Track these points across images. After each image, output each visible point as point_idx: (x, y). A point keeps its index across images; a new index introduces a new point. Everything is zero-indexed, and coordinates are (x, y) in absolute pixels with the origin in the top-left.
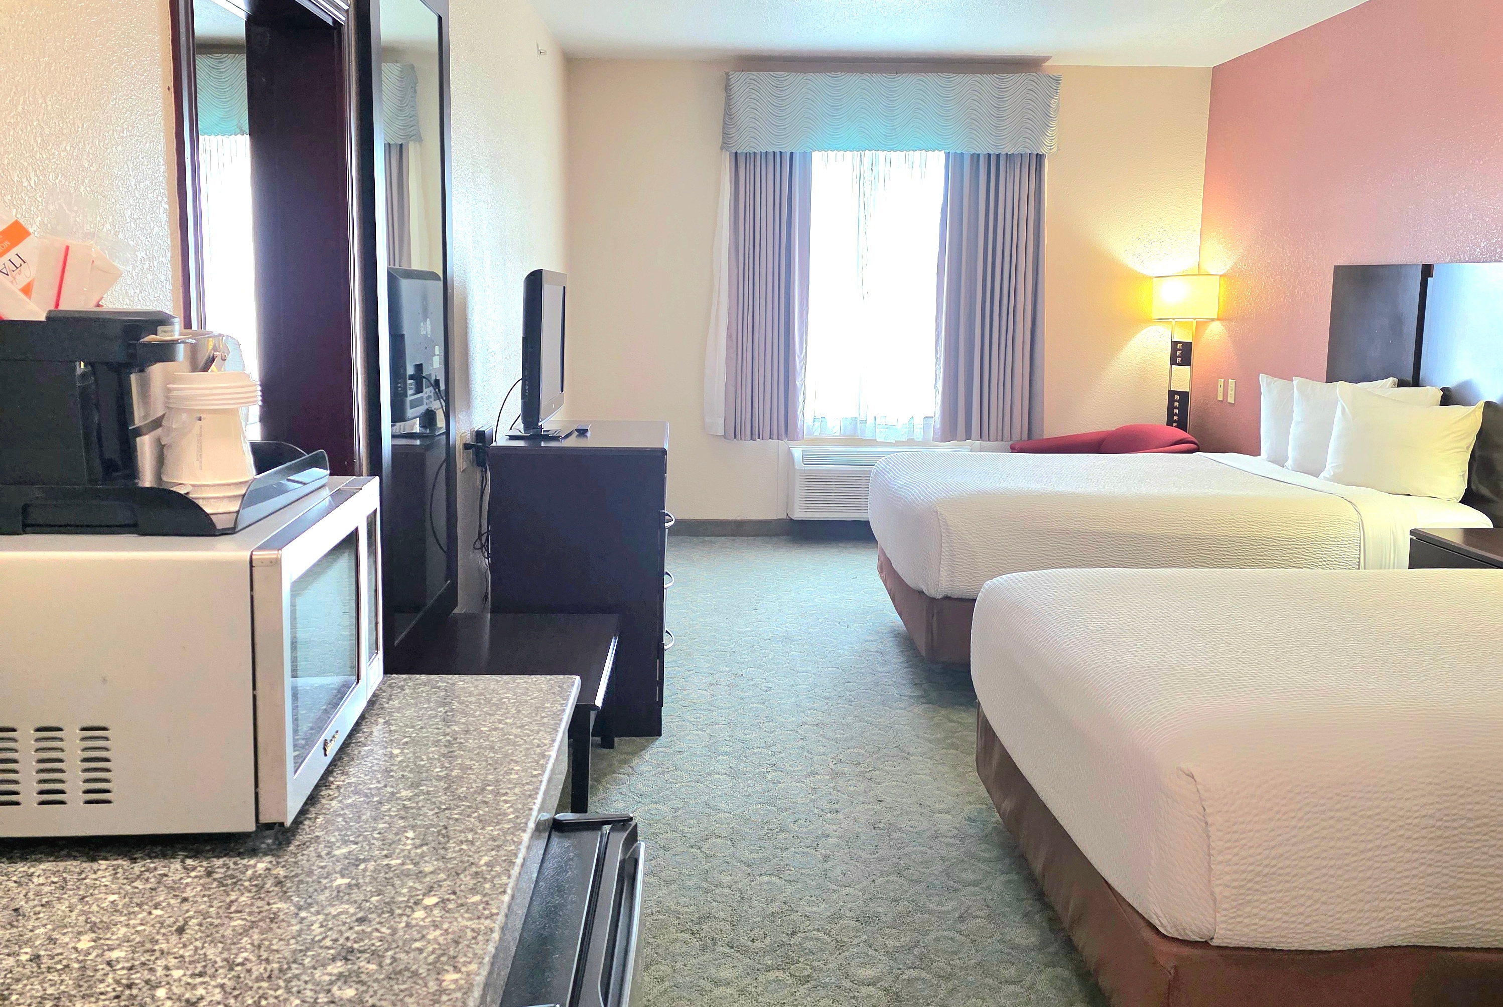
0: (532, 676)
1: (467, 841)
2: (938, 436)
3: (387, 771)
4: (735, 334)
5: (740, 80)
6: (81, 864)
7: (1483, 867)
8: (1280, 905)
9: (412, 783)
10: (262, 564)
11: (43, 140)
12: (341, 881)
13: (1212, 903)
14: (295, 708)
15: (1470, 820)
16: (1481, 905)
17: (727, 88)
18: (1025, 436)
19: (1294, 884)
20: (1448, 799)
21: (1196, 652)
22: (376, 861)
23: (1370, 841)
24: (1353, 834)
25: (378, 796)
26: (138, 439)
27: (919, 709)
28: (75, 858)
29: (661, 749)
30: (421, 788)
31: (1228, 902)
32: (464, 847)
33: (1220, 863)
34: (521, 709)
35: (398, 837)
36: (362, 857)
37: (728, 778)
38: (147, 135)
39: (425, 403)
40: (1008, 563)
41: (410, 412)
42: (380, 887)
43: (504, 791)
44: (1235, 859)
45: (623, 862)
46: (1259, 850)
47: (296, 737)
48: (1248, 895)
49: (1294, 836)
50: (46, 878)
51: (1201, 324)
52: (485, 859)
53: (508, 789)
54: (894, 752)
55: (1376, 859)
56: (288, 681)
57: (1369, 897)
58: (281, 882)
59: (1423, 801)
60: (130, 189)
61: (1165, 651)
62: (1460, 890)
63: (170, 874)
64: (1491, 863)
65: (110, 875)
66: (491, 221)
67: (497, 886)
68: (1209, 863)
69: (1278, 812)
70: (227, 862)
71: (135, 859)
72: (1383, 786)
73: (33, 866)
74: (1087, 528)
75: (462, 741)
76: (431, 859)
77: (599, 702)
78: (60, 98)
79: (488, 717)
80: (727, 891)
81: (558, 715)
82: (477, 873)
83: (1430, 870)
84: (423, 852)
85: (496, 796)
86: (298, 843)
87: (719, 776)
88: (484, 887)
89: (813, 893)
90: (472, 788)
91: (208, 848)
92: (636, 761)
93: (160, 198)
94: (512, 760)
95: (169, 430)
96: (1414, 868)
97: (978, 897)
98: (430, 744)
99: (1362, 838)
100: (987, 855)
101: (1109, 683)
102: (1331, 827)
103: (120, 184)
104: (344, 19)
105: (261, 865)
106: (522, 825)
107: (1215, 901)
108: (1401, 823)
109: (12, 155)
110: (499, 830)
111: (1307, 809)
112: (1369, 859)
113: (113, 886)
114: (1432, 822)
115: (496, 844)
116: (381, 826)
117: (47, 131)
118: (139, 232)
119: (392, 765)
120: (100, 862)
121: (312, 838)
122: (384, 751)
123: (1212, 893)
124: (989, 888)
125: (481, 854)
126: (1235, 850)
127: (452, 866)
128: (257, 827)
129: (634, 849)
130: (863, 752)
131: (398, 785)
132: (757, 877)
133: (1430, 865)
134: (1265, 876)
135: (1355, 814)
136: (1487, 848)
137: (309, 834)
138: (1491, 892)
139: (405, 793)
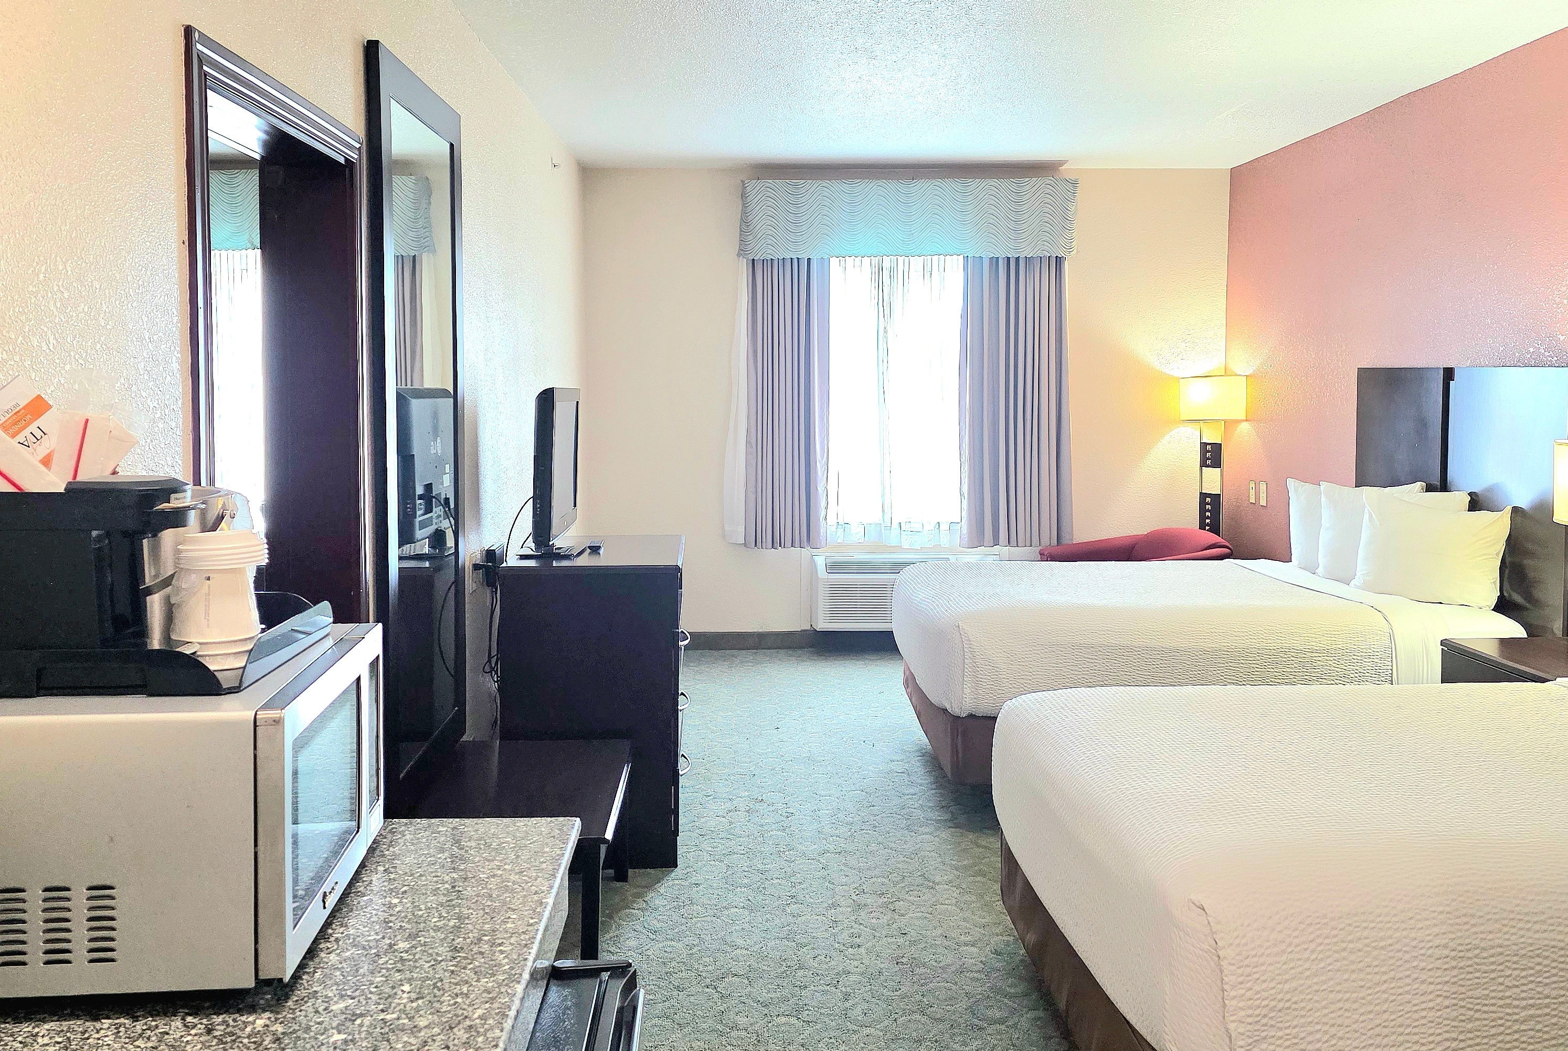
0: (533, 819)
1: (462, 993)
2: (965, 542)
3: (385, 922)
4: (755, 440)
5: (756, 188)
6: (84, 1023)
7: (1501, 999)
8: (1296, 1041)
9: (410, 935)
10: (265, 724)
11: (62, 304)
12: (338, 1037)
13: (1227, 1040)
14: (295, 857)
15: (1484, 949)
16: (1500, 1038)
17: (743, 196)
18: (1054, 542)
19: (1310, 1019)
20: (1460, 927)
21: (1212, 777)
22: (372, 1016)
23: (1385, 973)
24: (1367, 967)
25: (376, 948)
26: (148, 598)
27: (945, 834)
28: (78, 1017)
29: (676, 882)
30: (418, 939)
31: (1243, 1039)
32: (459, 1000)
33: (1234, 998)
34: (520, 854)
35: (395, 991)
36: (358, 1012)
37: (746, 912)
38: (161, 289)
39: (434, 523)
40: (1033, 679)
41: (419, 534)
42: (375, 1043)
43: (500, 941)
44: (1249, 994)
45: (621, 1010)
46: (1272, 985)
47: (296, 888)
48: (1263, 1031)
49: (1308, 969)
50: (51, 1038)
51: (1229, 425)
52: (479, 1012)
53: (505, 938)
54: (920, 880)
55: (1391, 991)
56: (289, 828)
57: (1386, 1031)
58: (278, 1039)
59: (1435, 930)
60: (144, 342)
61: (1180, 775)
62: (1478, 1023)
63: (171, 1032)
64: (1507, 994)
65: (112, 1034)
66: (503, 337)
67: (490, 1039)
68: (1223, 998)
69: (1290, 944)
70: (227, 1019)
71: (138, 1017)
72: (1395, 915)
73: (37, 1026)
74: (1112, 641)
75: (460, 889)
76: (426, 1013)
77: (609, 835)
78: (79, 263)
79: (487, 863)
80: (744, 1033)
81: (557, 860)
82: (470, 1027)
83: (1447, 1003)
84: (418, 1006)
85: (491, 946)
86: (296, 999)
87: (736, 910)
88: (477, 1042)
89: (832, 1034)
90: (469, 938)
91: (207, 1004)
92: (651, 894)
93: (173, 348)
94: (509, 908)
95: (178, 590)
96: (1431, 1001)
97: (1003, 1036)
98: (428, 892)
99: (1377, 969)
100: (1012, 991)
101: (1123, 810)
102: (1344, 959)
103: (134, 339)
104: (356, 157)
105: (260, 1021)
106: (516, 976)
107: (1230, 1038)
108: (1415, 954)
109: (33, 322)
110: (493, 981)
111: (1319, 941)
112: (1384, 992)
113: (116, 1045)
114: (1446, 952)
115: (490, 996)
116: (378, 979)
117: (66, 295)
118: (152, 383)
119: (391, 915)
120: (103, 1021)
121: (310, 993)
122: (383, 900)
123: (1227, 1030)
124: (1015, 1026)
125: (475, 1007)
126: (1248, 985)
127: (447, 1019)
128: (256, 983)
129: (633, 995)
130: (886, 881)
131: (395, 936)
132: (775, 1018)
133: (1447, 997)
134: (1280, 1011)
135: (1367, 945)
136: (1503, 979)
137: (308, 989)
138: (1510, 1023)
139: (402, 945)
